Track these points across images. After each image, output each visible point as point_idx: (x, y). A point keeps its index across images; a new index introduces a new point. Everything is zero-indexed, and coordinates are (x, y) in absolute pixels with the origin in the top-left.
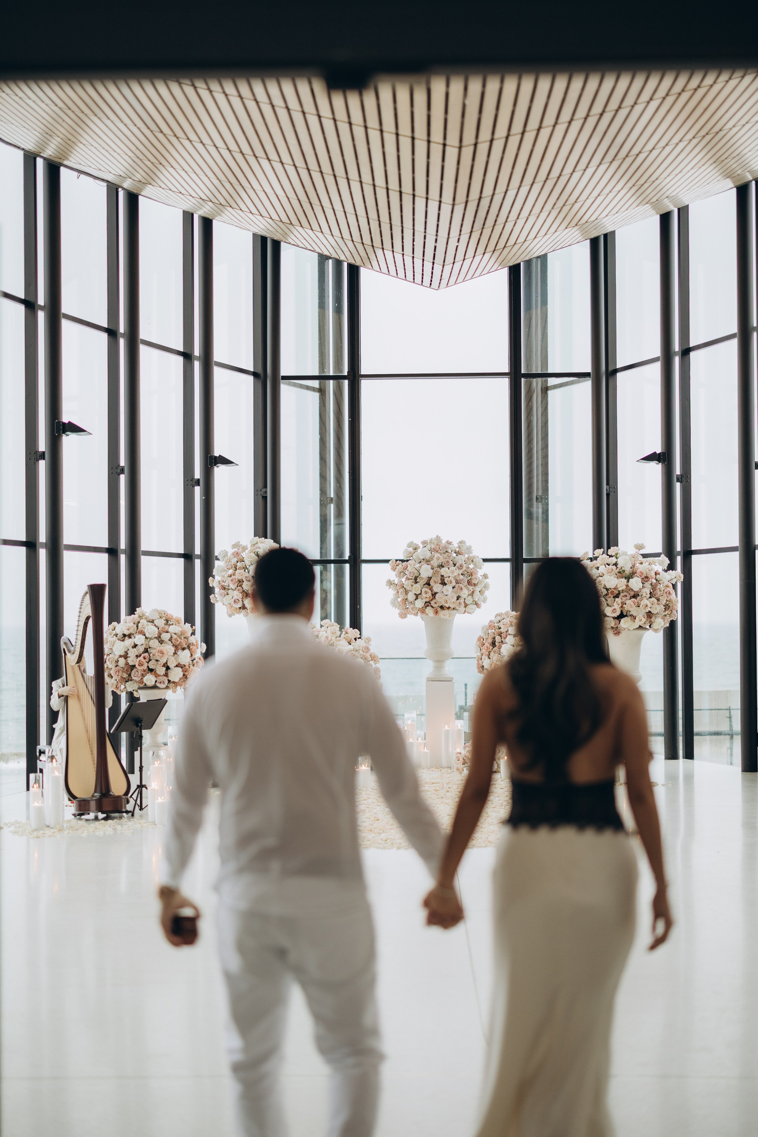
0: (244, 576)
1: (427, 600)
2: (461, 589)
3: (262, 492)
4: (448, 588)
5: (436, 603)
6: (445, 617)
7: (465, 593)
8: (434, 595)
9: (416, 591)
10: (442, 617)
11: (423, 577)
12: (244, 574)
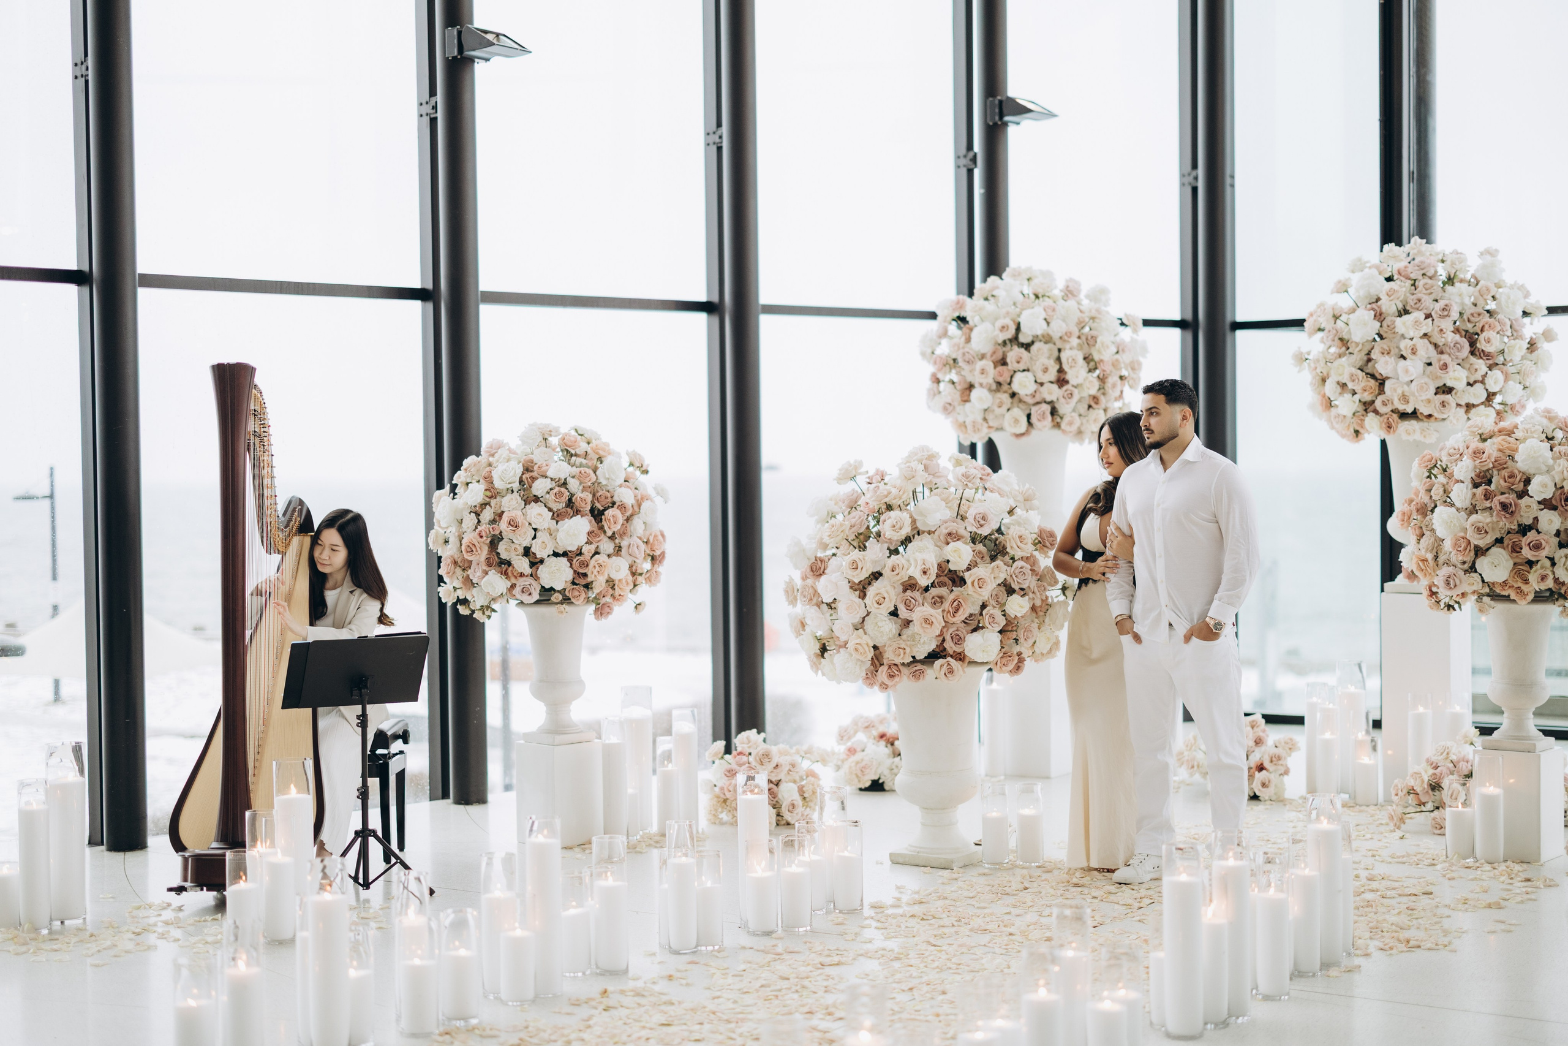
0: (961, 351)
1: (1367, 397)
2: (1445, 367)
3: (1190, 179)
4: (1413, 367)
5: (1384, 404)
6: (1411, 438)
7: (1457, 377)
8: (1382, 383)
9: (1340, 375)
10: (1405, 437)
11: (1357, 341)
12: (963, 348)
